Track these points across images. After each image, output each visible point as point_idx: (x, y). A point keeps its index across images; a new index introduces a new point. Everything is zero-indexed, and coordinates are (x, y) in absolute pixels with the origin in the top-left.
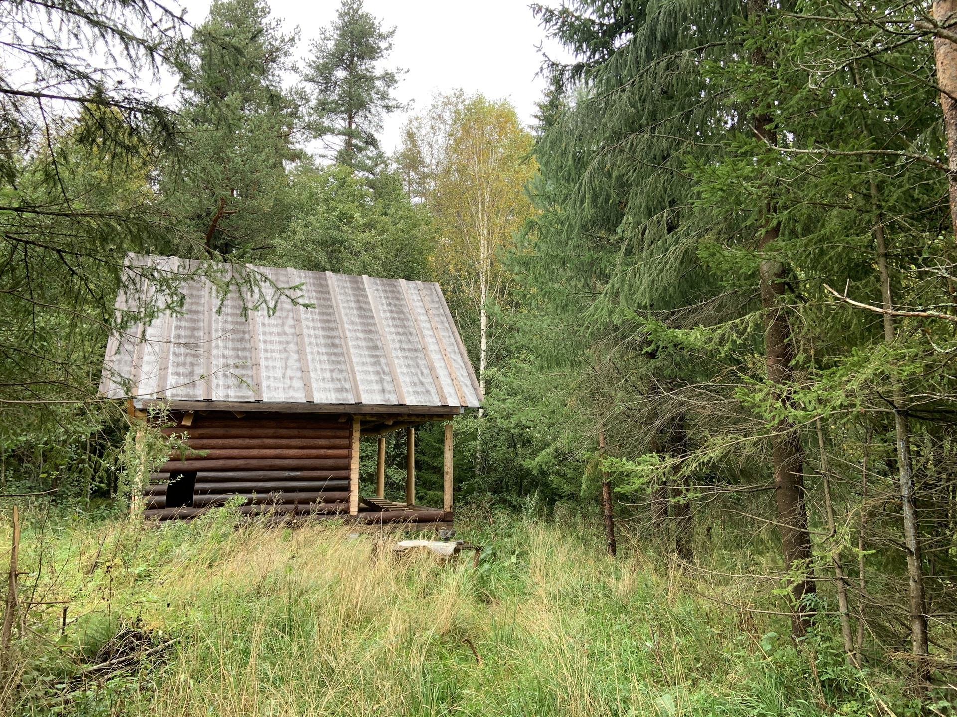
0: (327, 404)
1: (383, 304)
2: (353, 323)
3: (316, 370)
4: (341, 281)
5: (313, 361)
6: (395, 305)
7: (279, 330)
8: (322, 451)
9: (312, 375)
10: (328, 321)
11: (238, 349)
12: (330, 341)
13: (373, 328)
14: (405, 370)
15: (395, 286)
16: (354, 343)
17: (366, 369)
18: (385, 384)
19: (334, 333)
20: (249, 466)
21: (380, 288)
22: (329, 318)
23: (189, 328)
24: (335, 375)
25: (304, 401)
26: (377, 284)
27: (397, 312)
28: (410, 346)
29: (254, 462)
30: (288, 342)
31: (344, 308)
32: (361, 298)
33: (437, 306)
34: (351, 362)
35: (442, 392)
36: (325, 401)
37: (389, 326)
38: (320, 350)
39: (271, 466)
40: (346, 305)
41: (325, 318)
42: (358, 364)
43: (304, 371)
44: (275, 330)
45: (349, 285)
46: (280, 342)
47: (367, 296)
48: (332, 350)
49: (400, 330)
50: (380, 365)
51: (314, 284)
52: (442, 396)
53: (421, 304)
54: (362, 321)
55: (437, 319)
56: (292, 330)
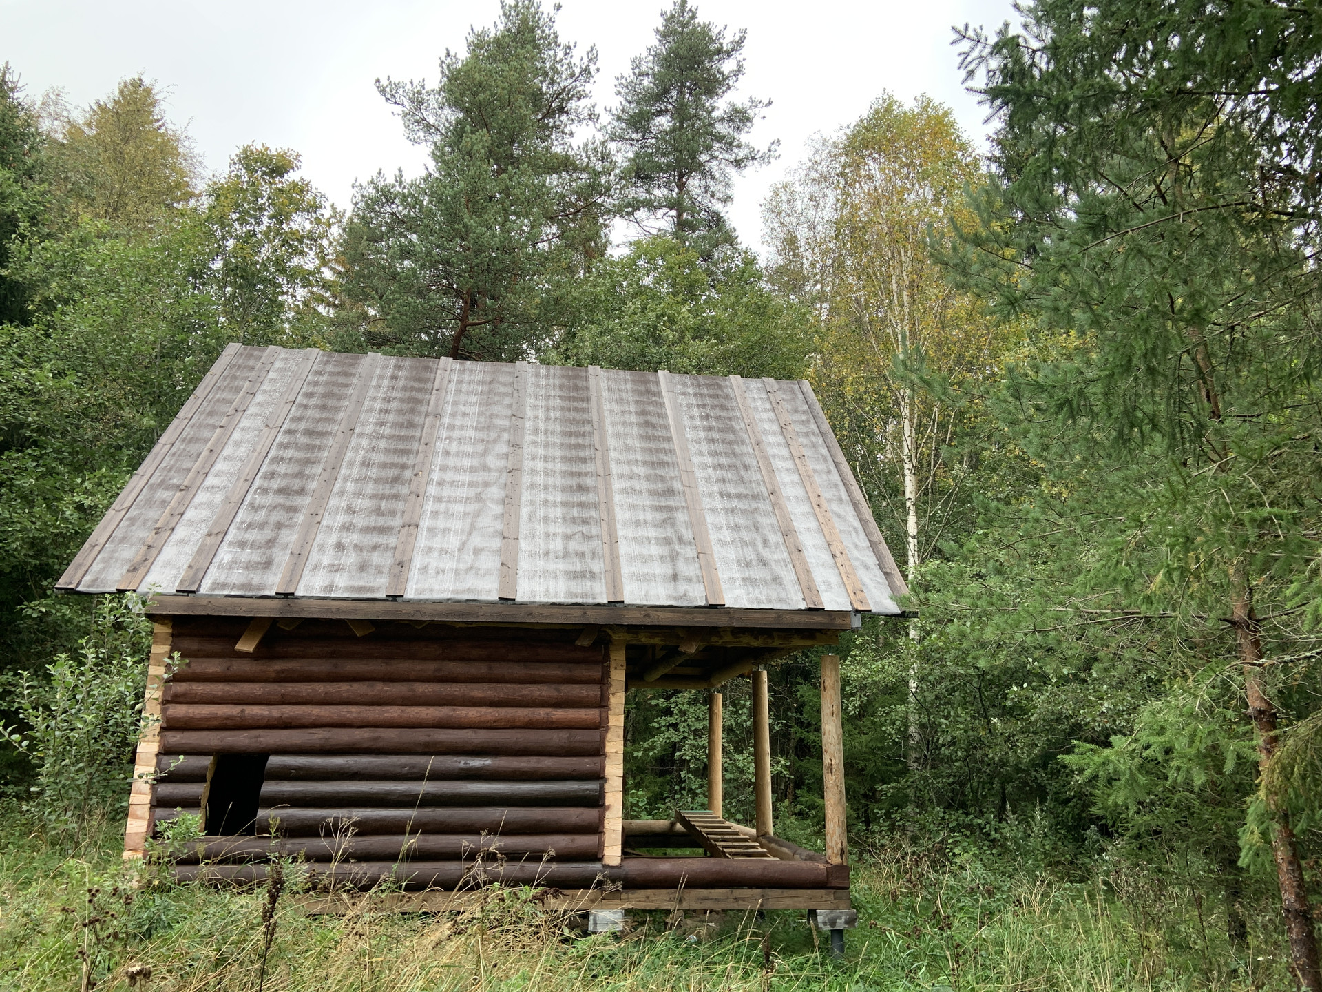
0: (544, 605)
1: (692, 417)
2: (627, 449)
3: (533, 535)
4: (614, 380)
5: (531, 517)
6: (718, 418)
7: (475, 462)
8: (541, 713)
9: (524, 545)
10: (578, 447)
11: (382, 497)
12: (574, 482)
13: (667, 458)
14: (727, 535)
15: (720, 387)
16: (624, 484)
17: (641, 532)
18: (681, 564)
19: (588, 468)
20: (380, 744)
21: (690, 390)
22: (580, 441)
23: (298, 461)
24: (573, 546)
25: (494, 597)
26: (685, 385)
27: (720, 430)
28: (742, 490)
29: (391, 735)
30: (486, 484)
31: (614, 424)
32: (651, 408)
33: (804, 418)
34: (611, 520)
35: (810, 579)
36: (541, 598)
37: (701, 453)
38: (551, 498)
39: (427, 745)
40: (618, 419)
41: (573, 441)
42: (625, 523)
43: (509, 538)
44: (466, 462)
45: (629, 386)
46: (471, 484)
47: (662, 405)
48: (576, 497)
49: (724, 461)
50: (673, 525)
51: (561, 387)
52: (809, 588)
53: (771, 415)
54: (645, 445)
55: (803, 440)
56: (502, 463)
